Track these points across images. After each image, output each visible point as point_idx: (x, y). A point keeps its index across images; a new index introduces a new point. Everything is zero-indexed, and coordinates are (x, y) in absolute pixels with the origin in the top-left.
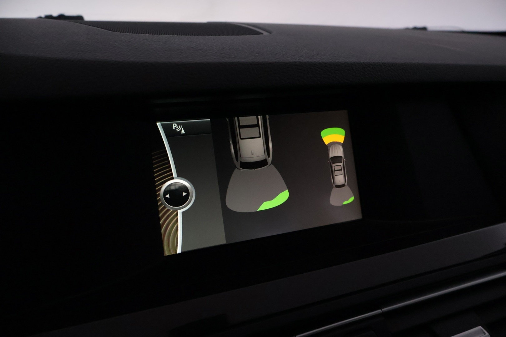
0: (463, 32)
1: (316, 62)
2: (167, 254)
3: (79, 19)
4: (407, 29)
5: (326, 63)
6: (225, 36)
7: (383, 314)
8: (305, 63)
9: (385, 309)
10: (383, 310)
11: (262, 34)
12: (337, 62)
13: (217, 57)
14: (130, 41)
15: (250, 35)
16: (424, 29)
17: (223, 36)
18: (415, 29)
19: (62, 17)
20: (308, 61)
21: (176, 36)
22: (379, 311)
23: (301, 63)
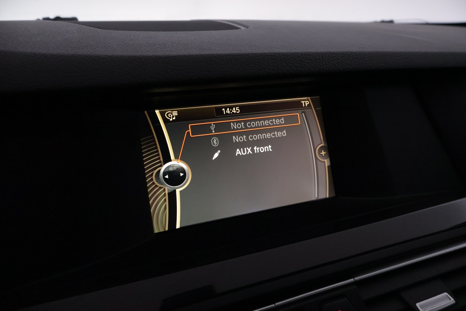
0: (428, 24)
1: (288, 52)
2: (156, 231)
3: (74, 20)
4: (376, 23)
5: (298, 54)
6: (205, 31)
7: (356, 283)
8: (279, 53)
9: (357, 278)
10: (355, 279)
11: (240, 29)
12: (308, 52)
13: (197, 50)
14: (118, 38)
15: (229, 30)
16: (391, 22)
17: (204, 31)
18: (383, 22)
19: (58, 19)
20: (281, 52)
21: (160, 32)
22: (352, 280)
23: (275, 53)
